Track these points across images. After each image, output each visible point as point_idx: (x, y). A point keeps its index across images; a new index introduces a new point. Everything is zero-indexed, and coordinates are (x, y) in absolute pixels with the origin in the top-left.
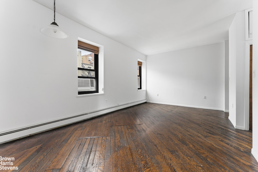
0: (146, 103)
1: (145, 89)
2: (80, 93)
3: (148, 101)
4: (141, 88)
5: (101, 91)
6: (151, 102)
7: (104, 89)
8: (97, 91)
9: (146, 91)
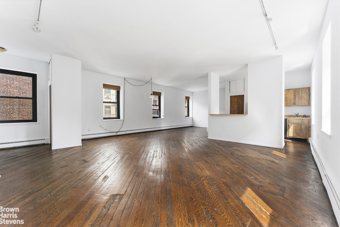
0: (192, 126)
1: (192, 117)
2: (153, 118)
3: (194, 126)
4: (188, 116)
5: (162, 117)
6: (196, 126)
7: (164, 116)
8: (160, 117)
9: (192, 118)
